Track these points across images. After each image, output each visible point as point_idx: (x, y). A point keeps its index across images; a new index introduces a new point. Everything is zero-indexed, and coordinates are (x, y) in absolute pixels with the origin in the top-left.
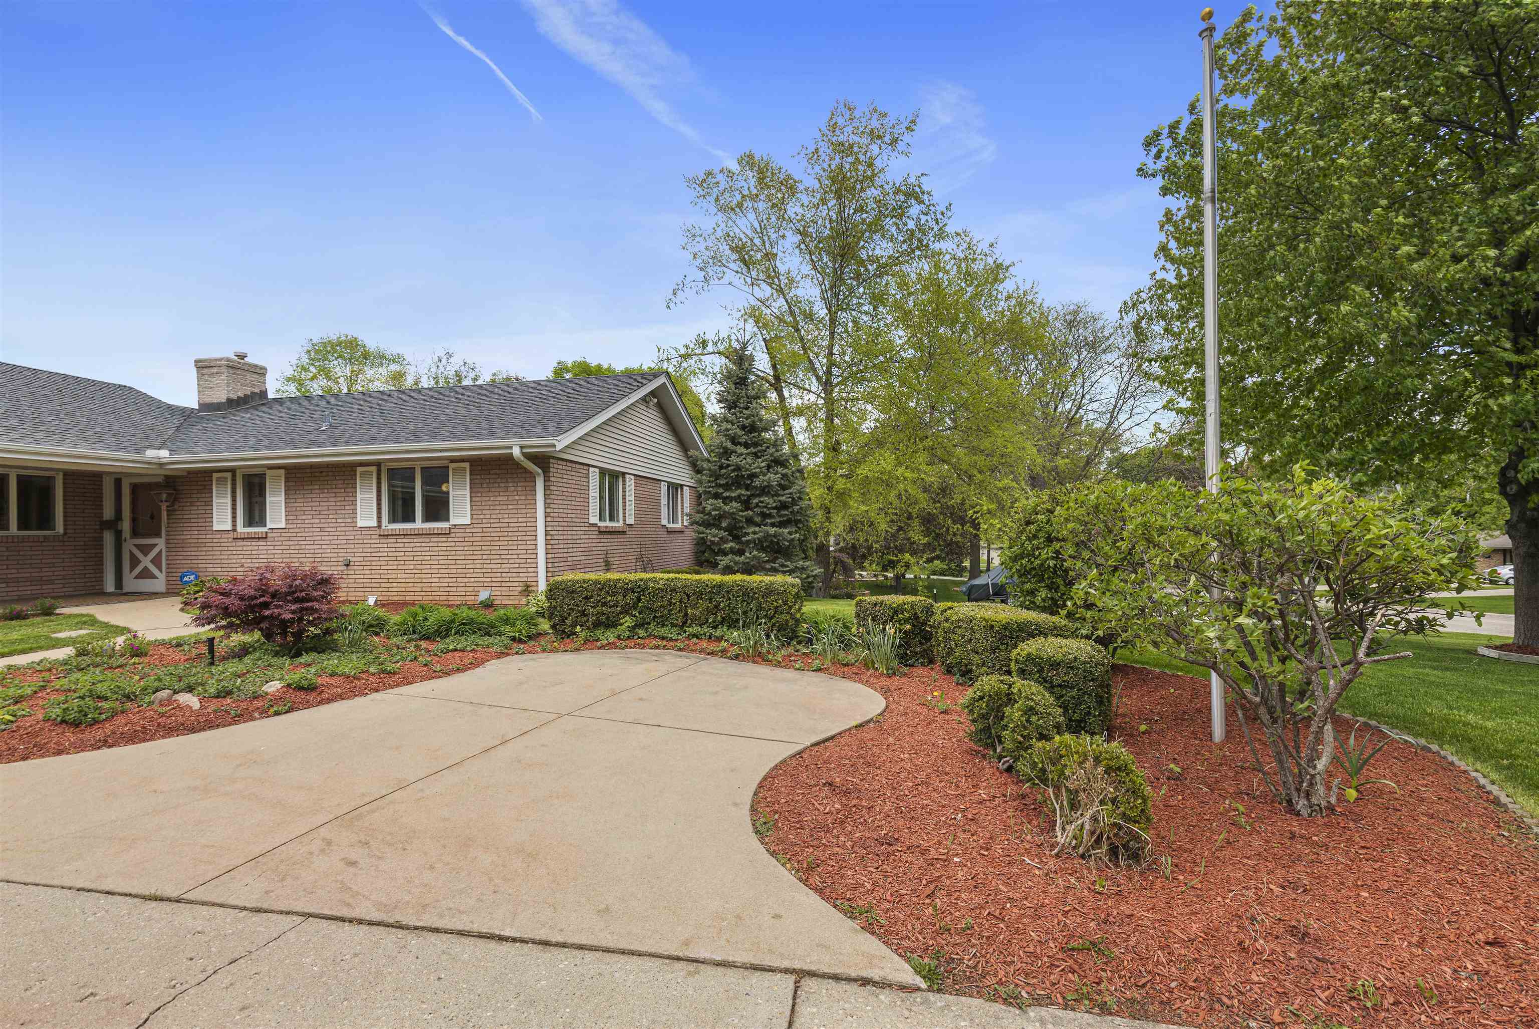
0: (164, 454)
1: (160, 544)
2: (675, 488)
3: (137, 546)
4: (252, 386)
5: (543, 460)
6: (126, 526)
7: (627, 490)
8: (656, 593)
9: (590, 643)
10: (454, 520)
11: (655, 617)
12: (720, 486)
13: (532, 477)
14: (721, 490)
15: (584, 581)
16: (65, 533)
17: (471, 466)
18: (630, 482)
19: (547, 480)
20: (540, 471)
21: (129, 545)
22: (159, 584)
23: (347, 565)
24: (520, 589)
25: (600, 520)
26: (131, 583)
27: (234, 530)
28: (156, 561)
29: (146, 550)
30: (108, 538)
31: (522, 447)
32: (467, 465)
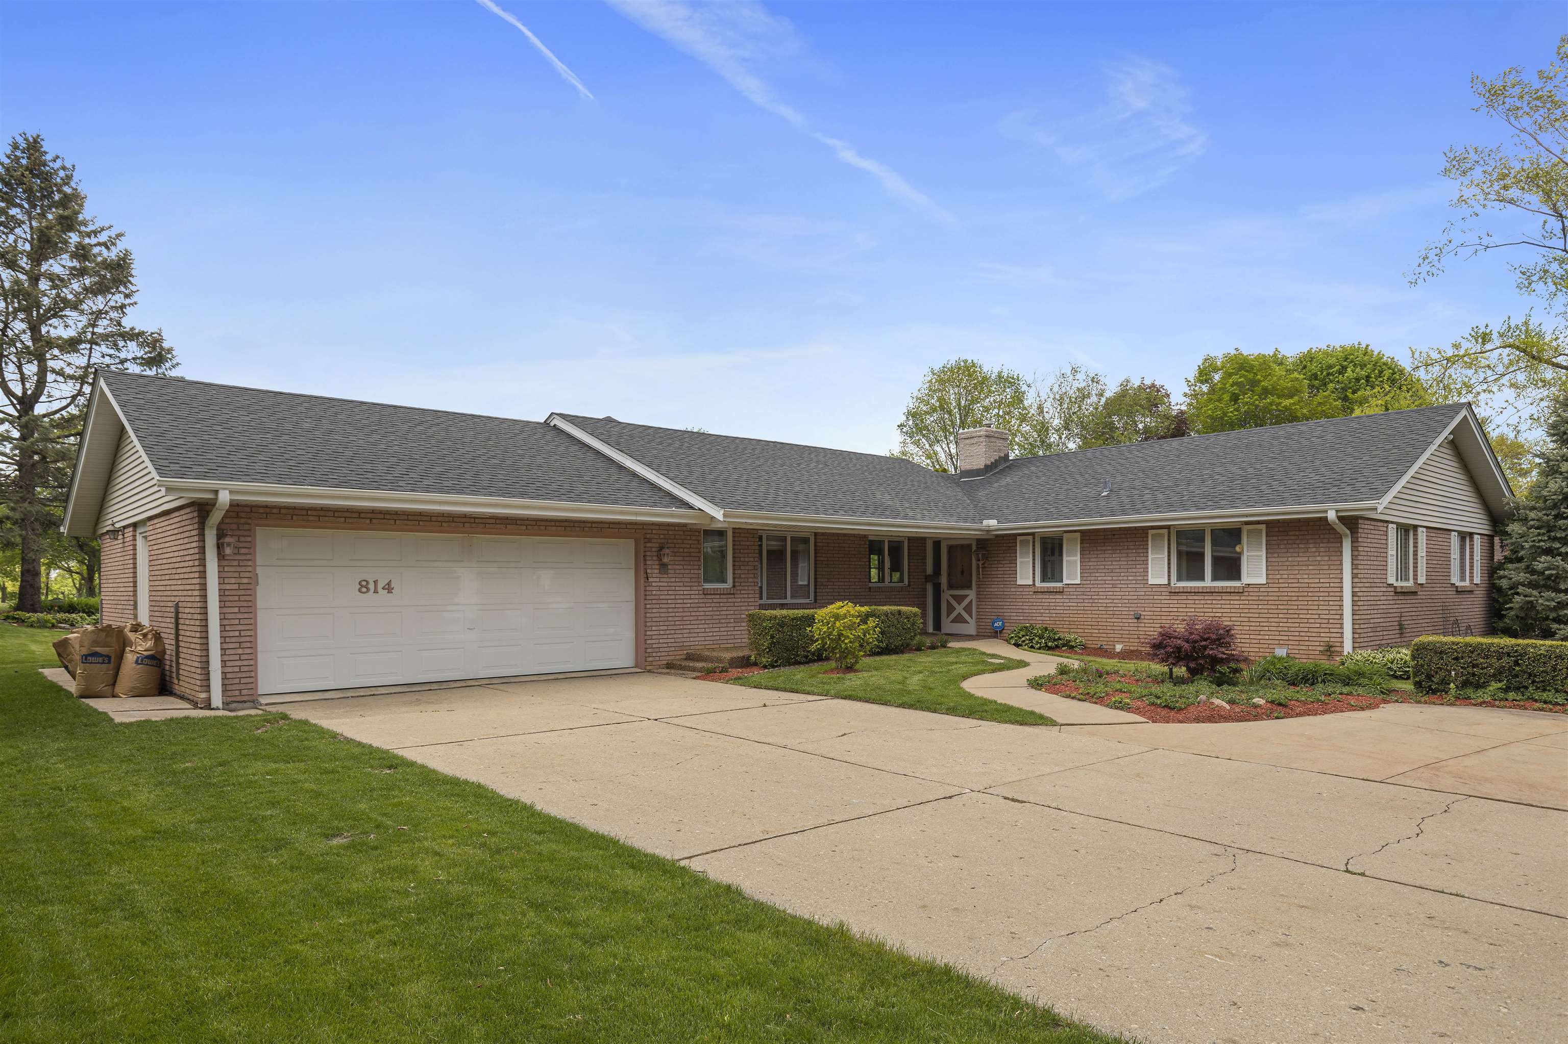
0: (993, 523)
1: (972, 594)
2: (1465, 537)
3: (953, 596)
4: (1000, 450)
5: (1351, 522)
6: (944, 580)
7: (1419, 545)
8: (1536, 659)
9: (1463, 700)
10: (1246, 579)
11: (1534, 682)
12: (1555, 539)
13: (1339, 539)
14: (1557, 545)
15: (1453, 643)
16: (909, 585)
17: (1267, 527)
18: (1422, 534)
19: (1355, 540)
20: (1348, 532)
21: (946, 596)
22: (970, 628)
23: (1138, 618)
24: (1321, 649)
25: (1397, 580)
26: (948, 626)
27: (1034, 585)
28: (968, 609)
29: (959, 599)
30: (930, 588)
31: (1337, 511)
32: (1263, 527)
